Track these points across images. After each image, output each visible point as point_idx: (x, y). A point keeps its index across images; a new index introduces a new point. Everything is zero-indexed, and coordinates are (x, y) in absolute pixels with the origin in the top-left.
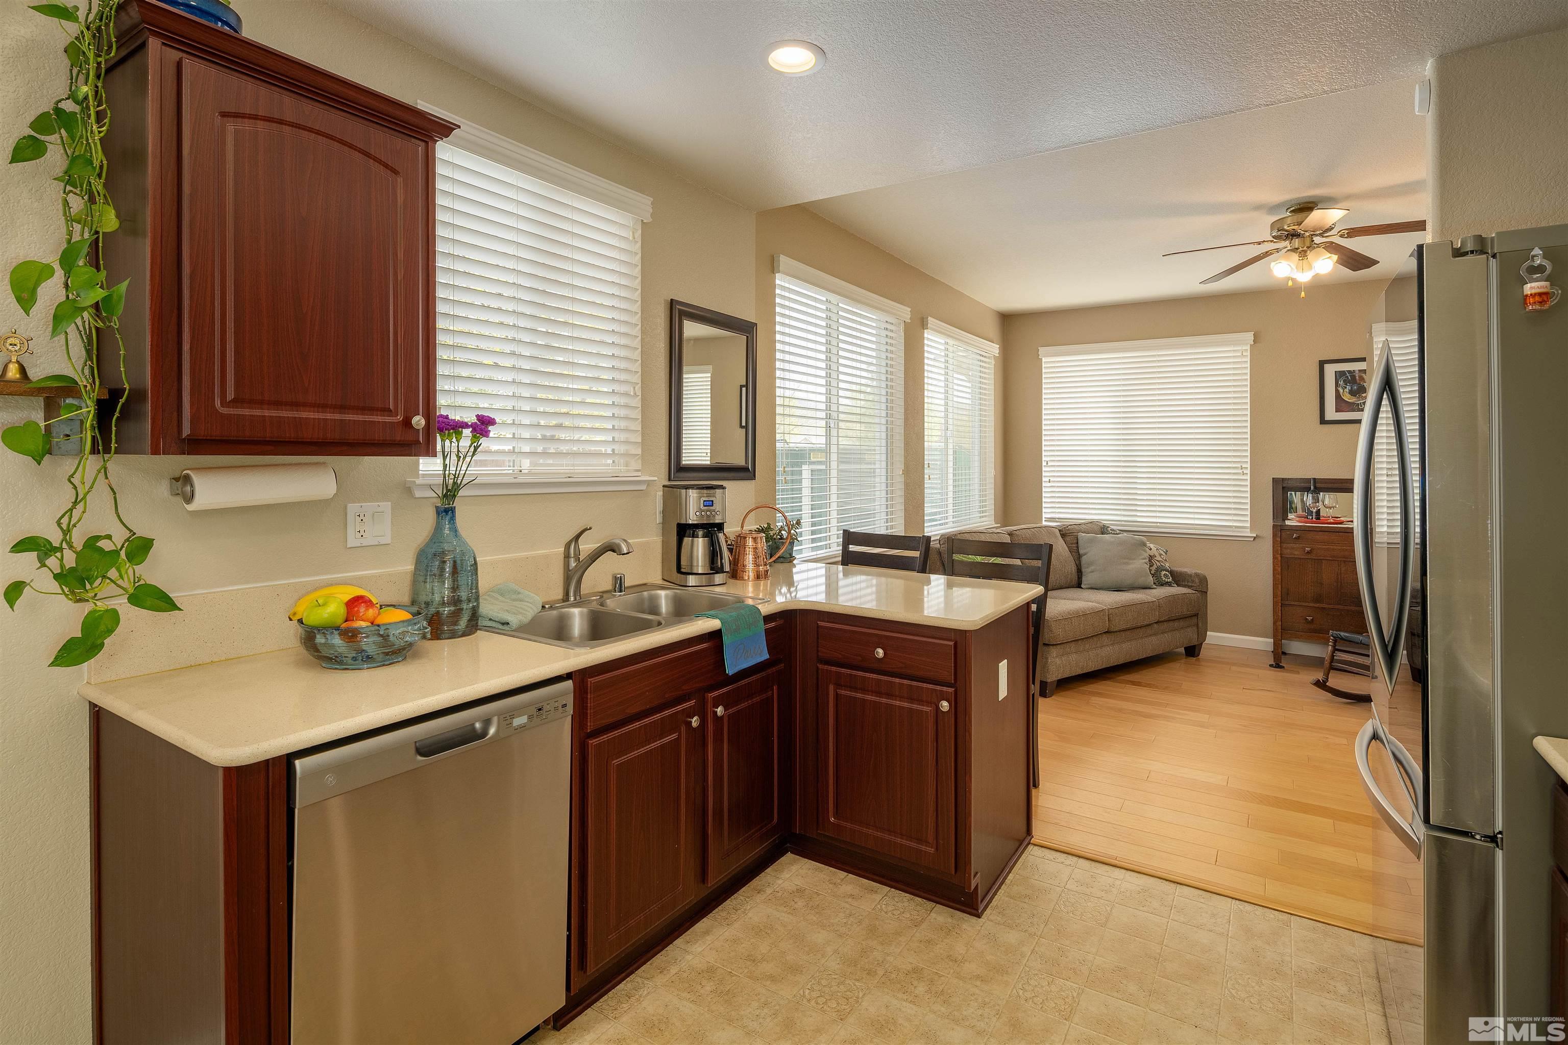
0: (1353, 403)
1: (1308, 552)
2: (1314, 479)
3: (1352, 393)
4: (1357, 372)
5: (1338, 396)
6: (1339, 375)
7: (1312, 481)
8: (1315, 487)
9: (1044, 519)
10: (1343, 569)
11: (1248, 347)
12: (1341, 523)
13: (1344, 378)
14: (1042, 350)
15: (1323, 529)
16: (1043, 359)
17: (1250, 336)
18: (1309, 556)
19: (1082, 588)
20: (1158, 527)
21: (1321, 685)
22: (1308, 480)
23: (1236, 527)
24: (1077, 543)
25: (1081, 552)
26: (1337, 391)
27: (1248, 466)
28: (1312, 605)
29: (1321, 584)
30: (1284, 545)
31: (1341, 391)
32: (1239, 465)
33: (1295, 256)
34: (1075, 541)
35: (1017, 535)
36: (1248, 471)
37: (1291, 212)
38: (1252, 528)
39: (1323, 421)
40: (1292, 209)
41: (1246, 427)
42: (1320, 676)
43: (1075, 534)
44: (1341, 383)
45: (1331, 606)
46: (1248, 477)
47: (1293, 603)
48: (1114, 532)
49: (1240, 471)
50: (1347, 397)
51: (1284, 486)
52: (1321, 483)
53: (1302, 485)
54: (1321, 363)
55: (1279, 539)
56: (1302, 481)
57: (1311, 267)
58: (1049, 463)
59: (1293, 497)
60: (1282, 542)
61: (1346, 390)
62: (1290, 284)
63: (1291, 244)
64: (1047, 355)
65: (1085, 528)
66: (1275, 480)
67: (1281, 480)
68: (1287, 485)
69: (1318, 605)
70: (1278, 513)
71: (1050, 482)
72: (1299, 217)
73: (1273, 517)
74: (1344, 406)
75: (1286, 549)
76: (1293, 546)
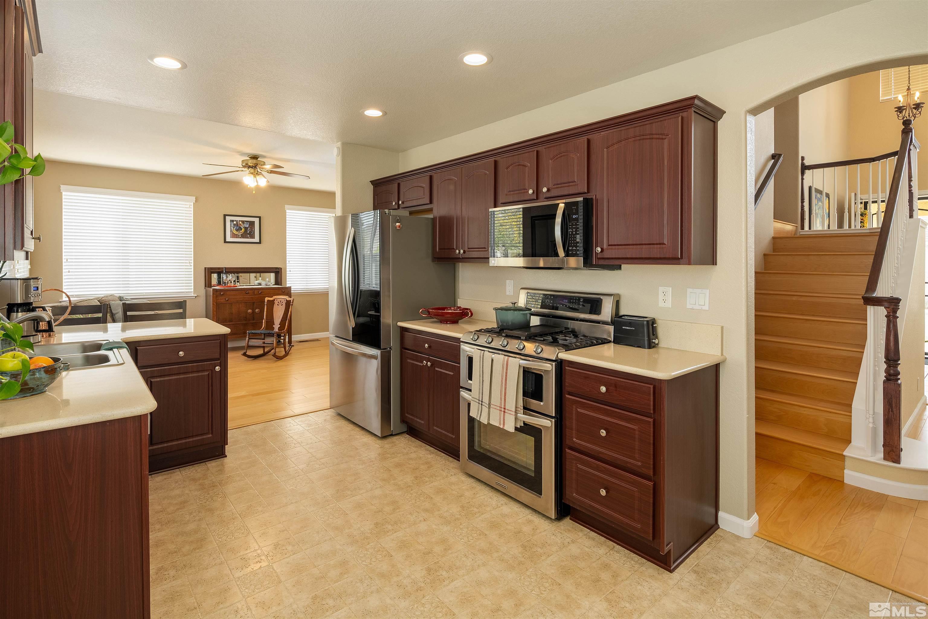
0: (237, 235)
1: (227, 300)
2: (225, 268)
3: (237, 230)
4: (238, 221)
5: (231, 231)
6: (232, 221)
8: (225, 272)
10: (240, 306)
11: (192, 204)
12: (236, 287)
13: (233, 223)
14: (63, 187)
15: (233, 290)
16: (63, 192)
17: (193, 198)
18: (227, 302)
20: (144, 295)
21: (245, 354)
22: (223, 268)
23: (186, 292)
26: (230, 229)
27: (193, 262)
28: (228, 323)
29: (232, 313)
30: (217, 298)
31: (232, 229)
32: (188, 261)
33: (252, 176)
36: (192, 264)
38: (195, 292)
39: (225, 242)
40: (250, 157)
41: (191, 243)
42: (244, 351)
43: (108, 302)
44: (232, 225)
45: (236, 323)
46: (193, 267)
48: (127, 300)
49: (189, 264)
50: (235, 232)
51: (209, 271)
52: (227, 269)
53: (219, 271)
54: (225, 216)
55: (215, 296)
56: (219, 268)
57: (257, 181)
58: (68, 260)
59: (215, 276)
60: (216, 297)
61: (235, 229)
62: (249, 187)
63: (249, 170)
64: (67, 191)
65: (110, 298)
66: (205, 268)
67: (208, 268)
68: (212, 271)
69: (231, 323)
70: (208, 284)
71: (69, 272)
72: (254, 161)
73: (205, 286)
74: (233, 235)
75: (218, 299)
76: (221, 298)
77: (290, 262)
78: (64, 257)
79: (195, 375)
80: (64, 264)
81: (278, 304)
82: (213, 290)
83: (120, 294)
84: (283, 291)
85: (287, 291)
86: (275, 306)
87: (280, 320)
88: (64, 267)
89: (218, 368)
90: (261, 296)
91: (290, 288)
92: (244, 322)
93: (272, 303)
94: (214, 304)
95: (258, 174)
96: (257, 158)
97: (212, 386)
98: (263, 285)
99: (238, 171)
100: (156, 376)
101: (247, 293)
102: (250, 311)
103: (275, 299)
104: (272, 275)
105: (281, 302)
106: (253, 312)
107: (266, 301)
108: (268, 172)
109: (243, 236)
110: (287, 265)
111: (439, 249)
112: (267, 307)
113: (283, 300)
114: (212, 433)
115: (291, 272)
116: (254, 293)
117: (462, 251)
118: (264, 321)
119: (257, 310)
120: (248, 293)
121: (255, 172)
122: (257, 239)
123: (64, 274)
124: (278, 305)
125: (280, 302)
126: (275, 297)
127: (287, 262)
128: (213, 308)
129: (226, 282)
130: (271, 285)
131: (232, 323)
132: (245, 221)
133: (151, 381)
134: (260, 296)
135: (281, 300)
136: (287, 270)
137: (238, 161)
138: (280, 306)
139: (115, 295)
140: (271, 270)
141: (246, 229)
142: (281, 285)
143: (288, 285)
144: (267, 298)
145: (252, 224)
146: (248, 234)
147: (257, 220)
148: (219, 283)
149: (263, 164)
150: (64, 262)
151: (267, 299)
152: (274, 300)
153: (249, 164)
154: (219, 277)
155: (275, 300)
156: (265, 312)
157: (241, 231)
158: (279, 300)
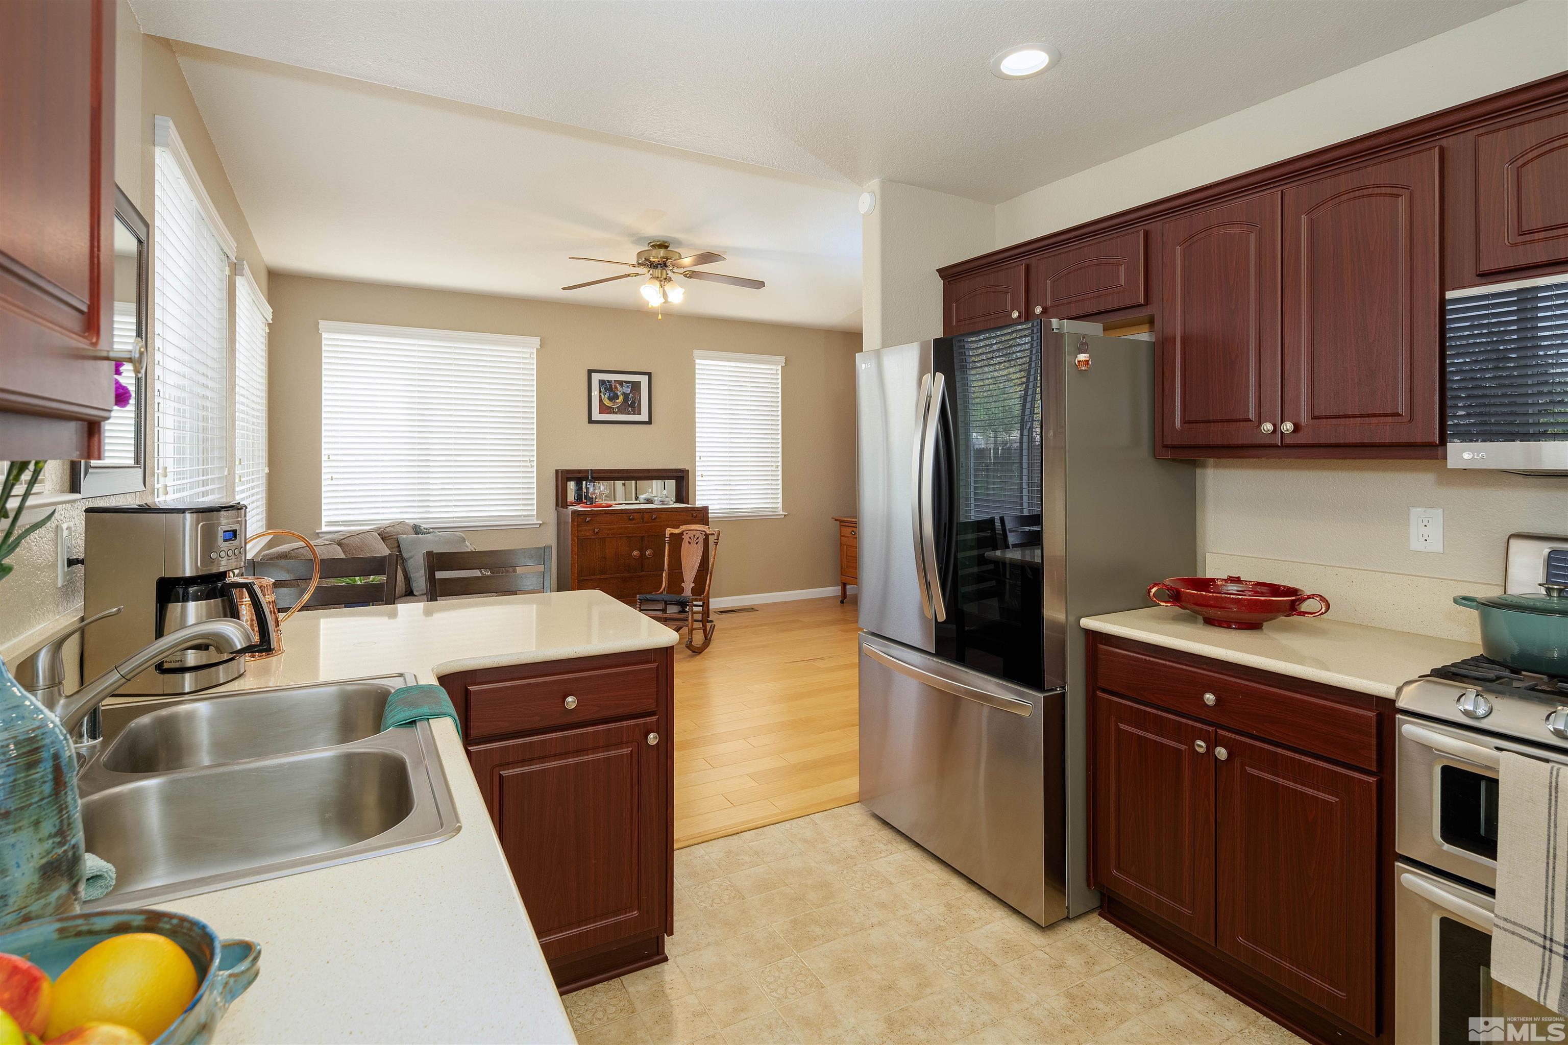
0: (610, 407)
1: (597, 533)
2: (591, 470)
3: (610, 399)
4: (613, 382)
5: (601, 401)
6: (602, 382)
7: (590, 472)
8: (592, 477)
9: (323, 524)
10: (619, 544)
11: (535, 351)
12: (611, 506)
13: (604, 386)
14: (322, 324)
15: (605, 512)
16: (323, 334)
17: (537, 341)
18: (597, 536)
19: (416, 596)
20: (454, 522)
22: (587, 471)
23: (525, 516)
24: (399, 546)
25: (405, 555)
26: (600, 396)
27: (536, 459)
28: (598, 577)
29: (605, 558)
30: (580, 528)
31: (603, 396)
32: (527, 459)
33: (657, 284)
34: (396, 545)
35: (347, 545)
36: (535, 464)
37: (652, 246)
38: (538, 517)
39: (591, 421)
40: (653, 244)
41: (533, 423)
43: (395, 537)
44: (603, 390)
45: (612, 576)
46: (535, 469)
47: (585, 578)
48: (426, 532)
49: (528, 464)
50: (607, 402)
51: (564, 477)
52: (594, 473)
53: (580, 477)
54: (590, 372)
55: (576, 524)
56: (579, 471)
57: (665, 295)
58: (331, 458)
59: (572, 485)
60: (578, 526)
61: (606, 396)
62: (650, 306)
63: (651, 272)
64: (329, 331)
65: (399, 529)
66: (557, 471)
67: (562, 471)
68: (569, 476)
69: (602, 577)
70: (561, 501)
71: (332, 479)
72: (662, 252)
73: (557, 505)
74: (603, 409)
75: (581, 531)
76: (587, 528)
77: (702, 459)
78: (324, 452)
79: (601, 755)
80: (324, 464)
81: (690, 541)
82: (574, 512)
83: (415, 519)
84: (695, 515)
85: (701, 516)
86: (685, 545)
87: (694, 573)
88: (324, 470)
89: (653, 739)
90: (656, 524)
91: (705, 509)
92: (627, 575)
93: (677, 540)
94: (575, 540)
95: (668, 279)
96: (666, 247)
97: (639, 783)
98: (656, 503)
99: (629, 275)
100: (513, 763)
101: (630, 520)
102: (635, 553)
103: (683, 531)
104: (671, 484)
105: (696, 537)
106: (642, 554)
107: (667, 535)
108: (685, 276)
109: (621, 411)
110: (697, 464)
111: (1184, 422)
112: (669, 547)
113: (698, 534)
114: (639, 909)
115: (704, 478)
116: (643, 519)
117: (1288, 426)
118: (664, 575)
119: (648, 552)
120: (633, 519)
121: (662, 274)
122: (644, 417)
123: (324, 483)
124: (689, 543)
125: (692, 538)
126: (683, 527)
127: (697, 459)
128: (572, 548)
129: (594, 497)
130: (671, 503)
131: (605, 576)
132: (626, 382)
133: (500, 775)
134: (653, 524)
135: (694, 533)
136: (698, 473)
137: (631, 254)
138: (693, 543)
139: (407, 521)
140: (669, 474)
141: (626, 396)
142: (688, 504)
143: (699, 504)
144: (668, 529)
145: (636, 386)
146: (629, 406)
147: (644, 380)
148: (579, 500)
149: (677, 258)
150: (324, 461)
151: (669, 531)
152: (682, 534)
153: (652, 259)
154: (579, 488)
155: (684, 533)
156: (666, 558)
157: (617, 401)
158: (691, 534)
